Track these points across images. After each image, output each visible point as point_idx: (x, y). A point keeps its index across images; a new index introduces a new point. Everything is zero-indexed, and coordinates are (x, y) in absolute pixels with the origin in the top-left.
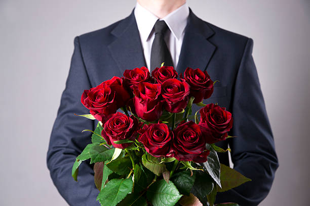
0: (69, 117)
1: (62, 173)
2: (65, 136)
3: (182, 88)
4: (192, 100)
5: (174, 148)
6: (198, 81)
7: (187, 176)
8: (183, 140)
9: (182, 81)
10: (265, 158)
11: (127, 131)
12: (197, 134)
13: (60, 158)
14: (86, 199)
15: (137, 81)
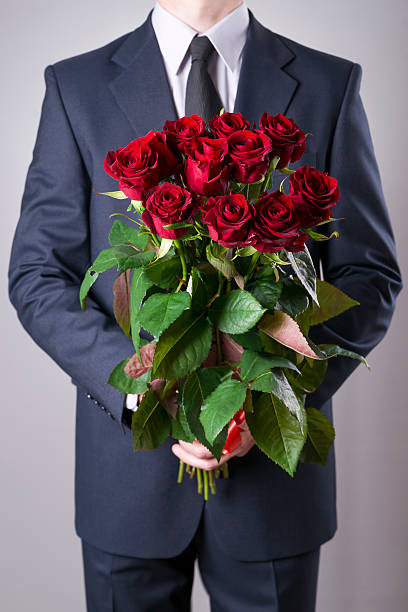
0: (45, 213)
1: (43, 308)
2: (40, 246)
3: (259, 144)
4: (276, 162)
5: (255, 230)
6: (283, 132)
7: (269, 286)
8: (269, 218)
9: (258, 133)
10: (381, 274)
11: (184, 208)
12: (288, 209)
13: (36, 283)
14: (89, 349)
15: (187, 136)
